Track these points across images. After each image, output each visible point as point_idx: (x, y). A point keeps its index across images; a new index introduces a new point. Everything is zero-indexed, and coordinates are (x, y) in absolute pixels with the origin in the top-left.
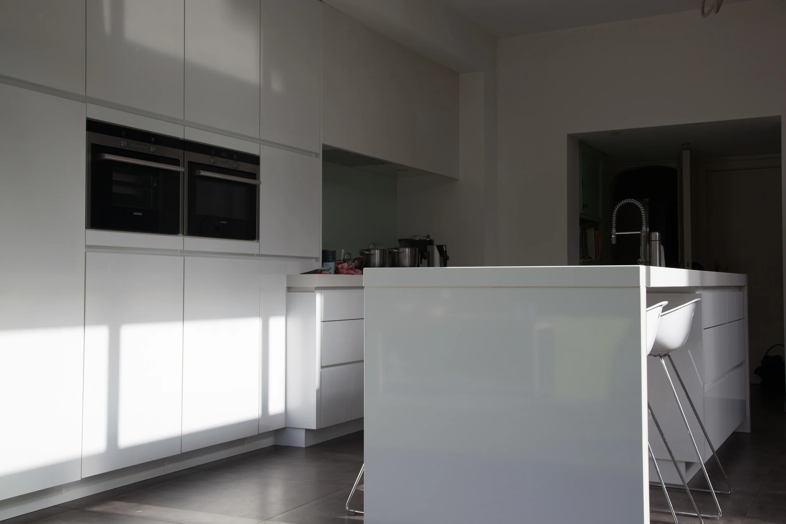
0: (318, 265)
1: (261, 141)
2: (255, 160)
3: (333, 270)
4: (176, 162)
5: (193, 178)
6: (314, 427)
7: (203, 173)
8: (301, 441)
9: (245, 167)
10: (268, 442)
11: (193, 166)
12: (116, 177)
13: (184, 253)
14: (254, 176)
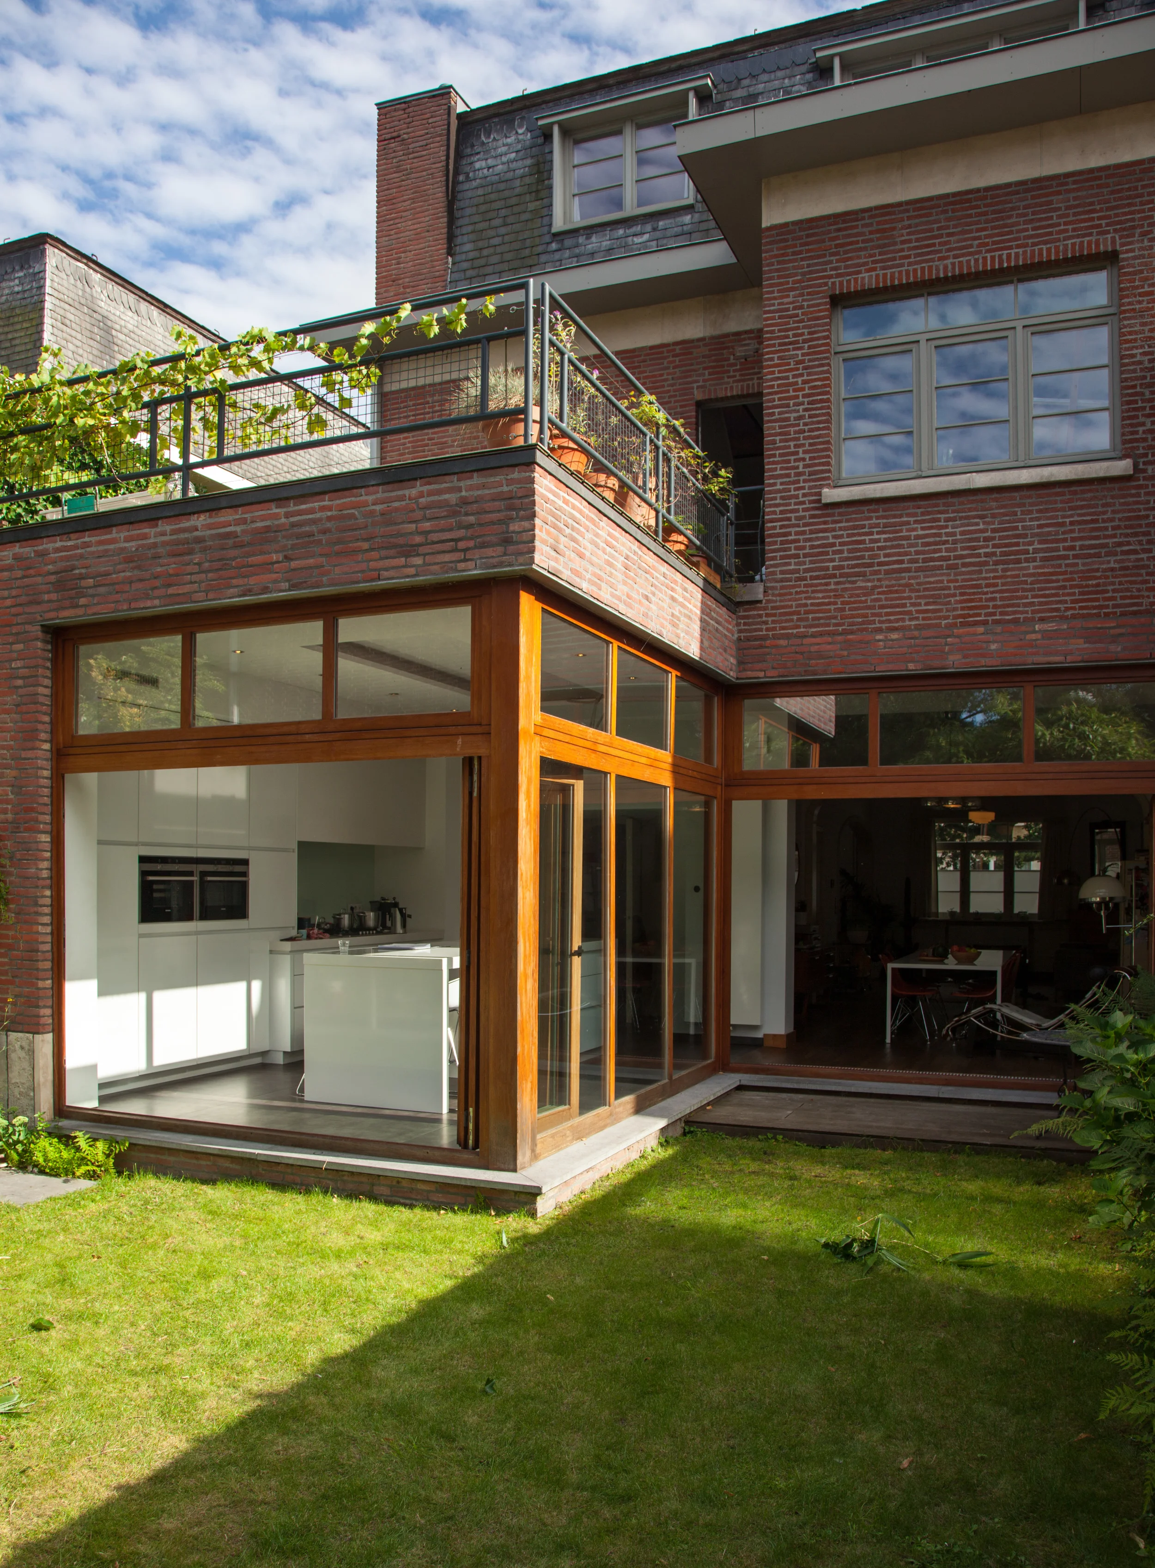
0: (294, 933)
1: (250, 849)
2: (245, 862)
3: (305, 936)
4: (191, 874)
5: (202, 882)
6: (289, 1050)
7: (209, 878)
8: (280, 1060)
9: (238, 868)
10: (258, 1060)
11: (203, 874)
12: (155, 887)
13: (197, 933)
14: (245, 874)
